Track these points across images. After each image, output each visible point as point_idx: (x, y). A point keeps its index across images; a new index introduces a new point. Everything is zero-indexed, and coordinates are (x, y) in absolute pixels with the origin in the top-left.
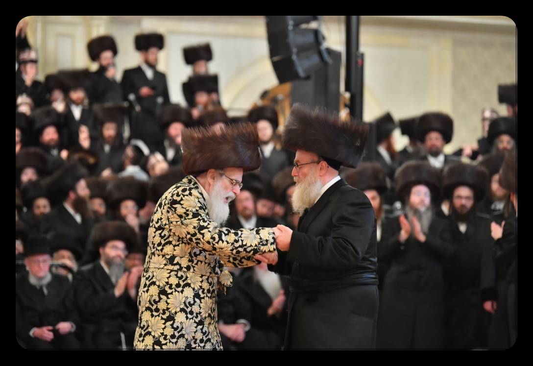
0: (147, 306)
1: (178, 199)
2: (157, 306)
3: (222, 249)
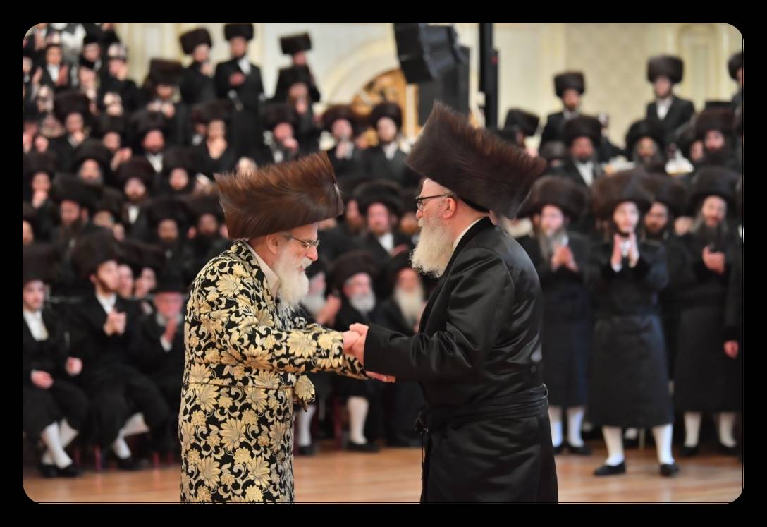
1: (213, 278)
2: (206, 442)
3: (255, 357)
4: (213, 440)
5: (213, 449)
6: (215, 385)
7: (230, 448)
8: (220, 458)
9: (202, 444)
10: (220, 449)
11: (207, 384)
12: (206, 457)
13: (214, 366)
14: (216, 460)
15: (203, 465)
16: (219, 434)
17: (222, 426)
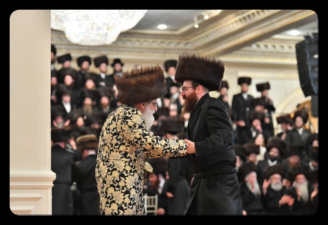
0: (111, 184)
1: (130, 116)
2: (118, 184)
3: (158, 149)
4: (122, 184)
5: (121, 188)
6: (123, 161)
7: (129, 188)
8: (124, 192)
9: (116, 185)
10: (124, 188)
11: (120, 160)
12: (118, 191)
13: (123, 153)
14: (122, 192)
15: (116, 194)
16: (124, 181)
17: (126, 178)
